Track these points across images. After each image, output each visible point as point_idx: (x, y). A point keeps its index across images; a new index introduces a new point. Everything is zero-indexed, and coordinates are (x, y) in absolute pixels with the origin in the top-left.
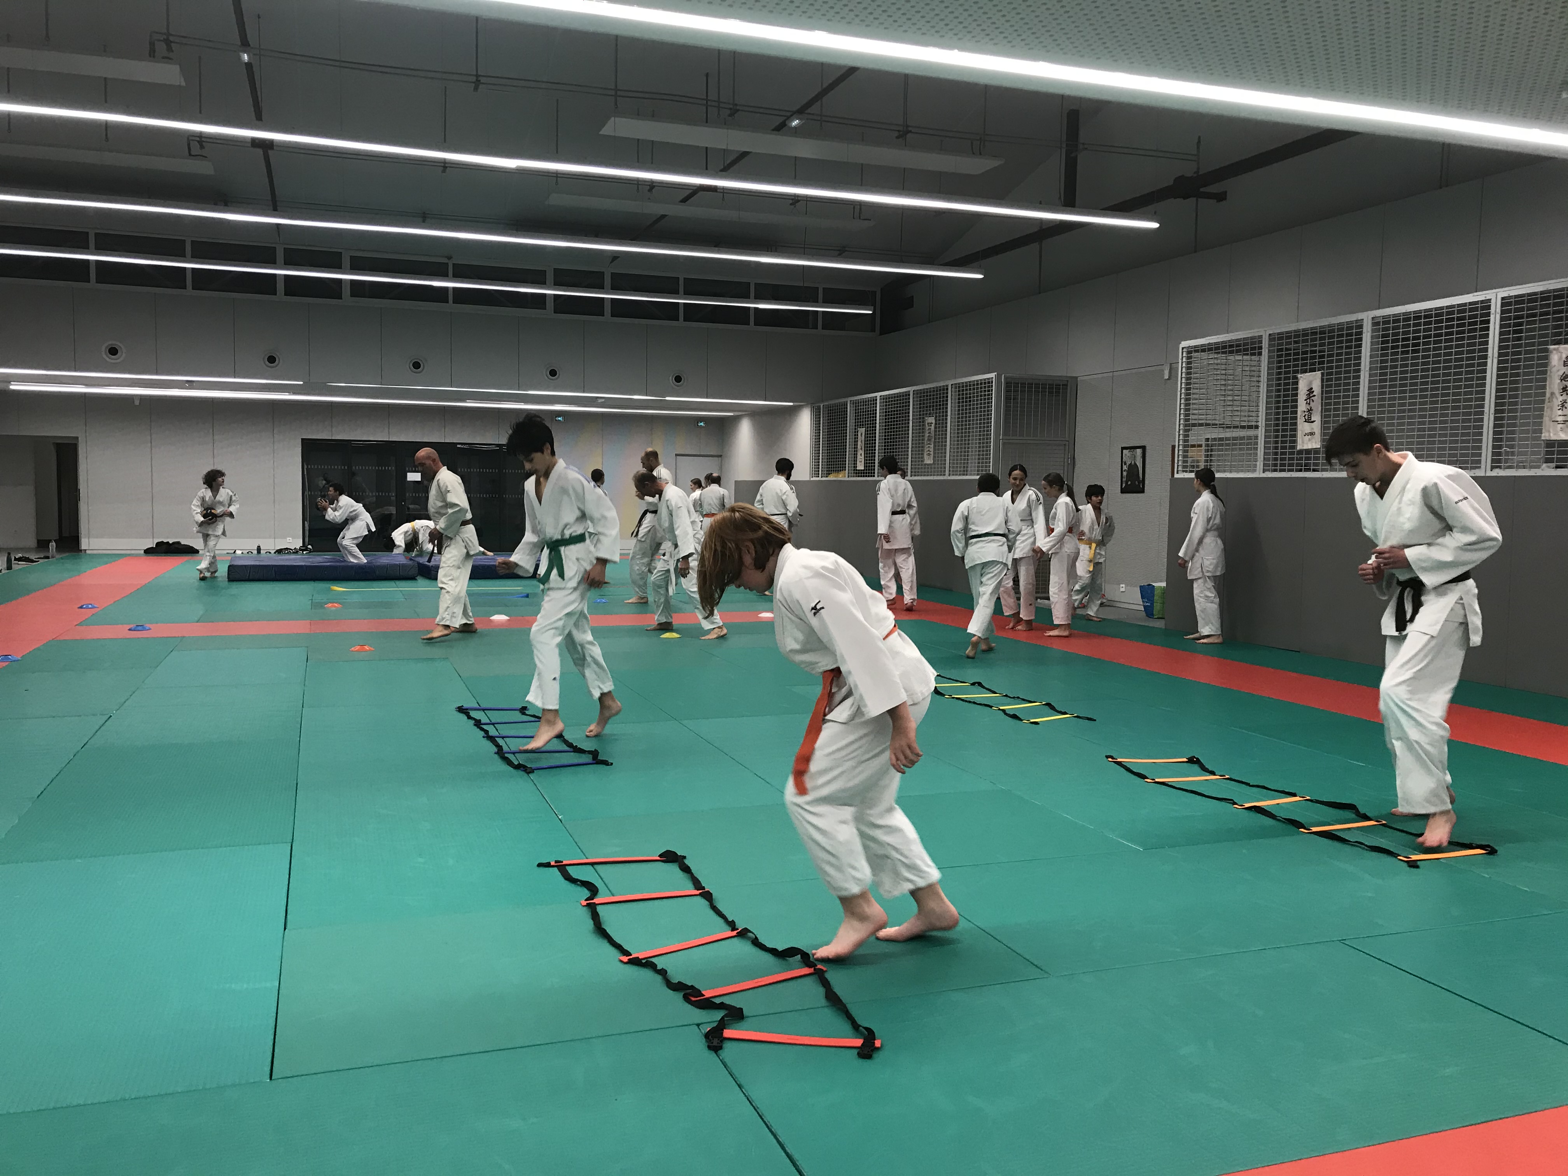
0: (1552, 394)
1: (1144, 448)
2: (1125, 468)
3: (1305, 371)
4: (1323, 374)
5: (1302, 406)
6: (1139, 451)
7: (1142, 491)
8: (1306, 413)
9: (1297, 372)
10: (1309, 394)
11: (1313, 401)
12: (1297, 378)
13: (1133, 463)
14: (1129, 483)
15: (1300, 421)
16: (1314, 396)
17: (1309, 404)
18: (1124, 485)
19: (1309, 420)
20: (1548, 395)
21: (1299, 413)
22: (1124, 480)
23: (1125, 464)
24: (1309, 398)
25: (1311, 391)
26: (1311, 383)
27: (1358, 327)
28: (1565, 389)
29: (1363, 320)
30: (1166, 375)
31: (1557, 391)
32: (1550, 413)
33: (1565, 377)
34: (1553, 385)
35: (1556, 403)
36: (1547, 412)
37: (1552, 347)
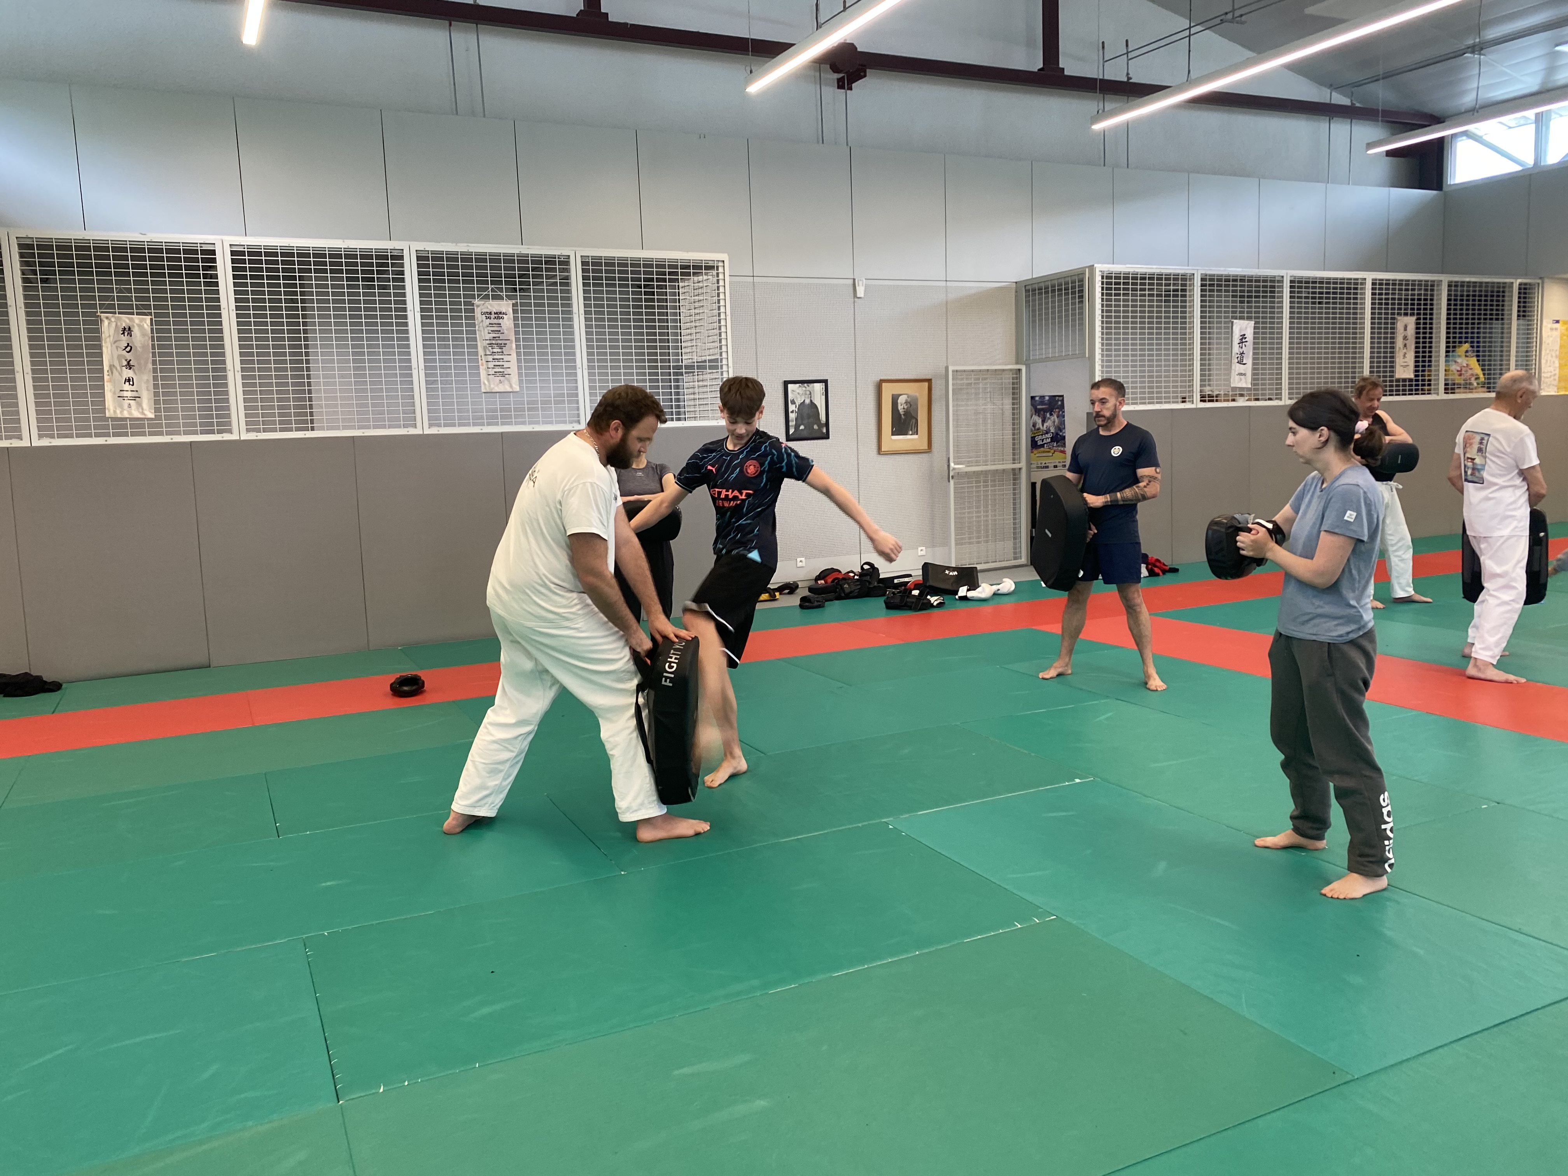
0: (1400, 348)
1: (825, 382)
2: (792, 407)
3: (1237, 319)
4: (1255, 323)
5: (1236, 349)
6: (819, 387)
7: (826, 436)
8: (1239, 355)
9: (1231, 317)
10: (1242, 339)
11: (1245, 345)
12: (1230, 323)
13: (808, 401)
14: (802, 427)
16: (1247, 341)
17: (1242, 348)
18: (792, 431)
19: (1241, 362)
20: (1397, 349)
21: (1233, 354)
22: (792, 423)
23: (793, 402)
24: (1242, 343)
25: (1243, 336)
26: (1244, 329)
27: (1279, 281)
28: (1405, 345)
29: (1283, 277)
30: (861, 292)
31: (1402, 347)
32: (1399, 360)
33: (1405, 338)
34: (1399, 342)
35: (1401, 354)
36: (1397, 360)
37: (1399, 318)
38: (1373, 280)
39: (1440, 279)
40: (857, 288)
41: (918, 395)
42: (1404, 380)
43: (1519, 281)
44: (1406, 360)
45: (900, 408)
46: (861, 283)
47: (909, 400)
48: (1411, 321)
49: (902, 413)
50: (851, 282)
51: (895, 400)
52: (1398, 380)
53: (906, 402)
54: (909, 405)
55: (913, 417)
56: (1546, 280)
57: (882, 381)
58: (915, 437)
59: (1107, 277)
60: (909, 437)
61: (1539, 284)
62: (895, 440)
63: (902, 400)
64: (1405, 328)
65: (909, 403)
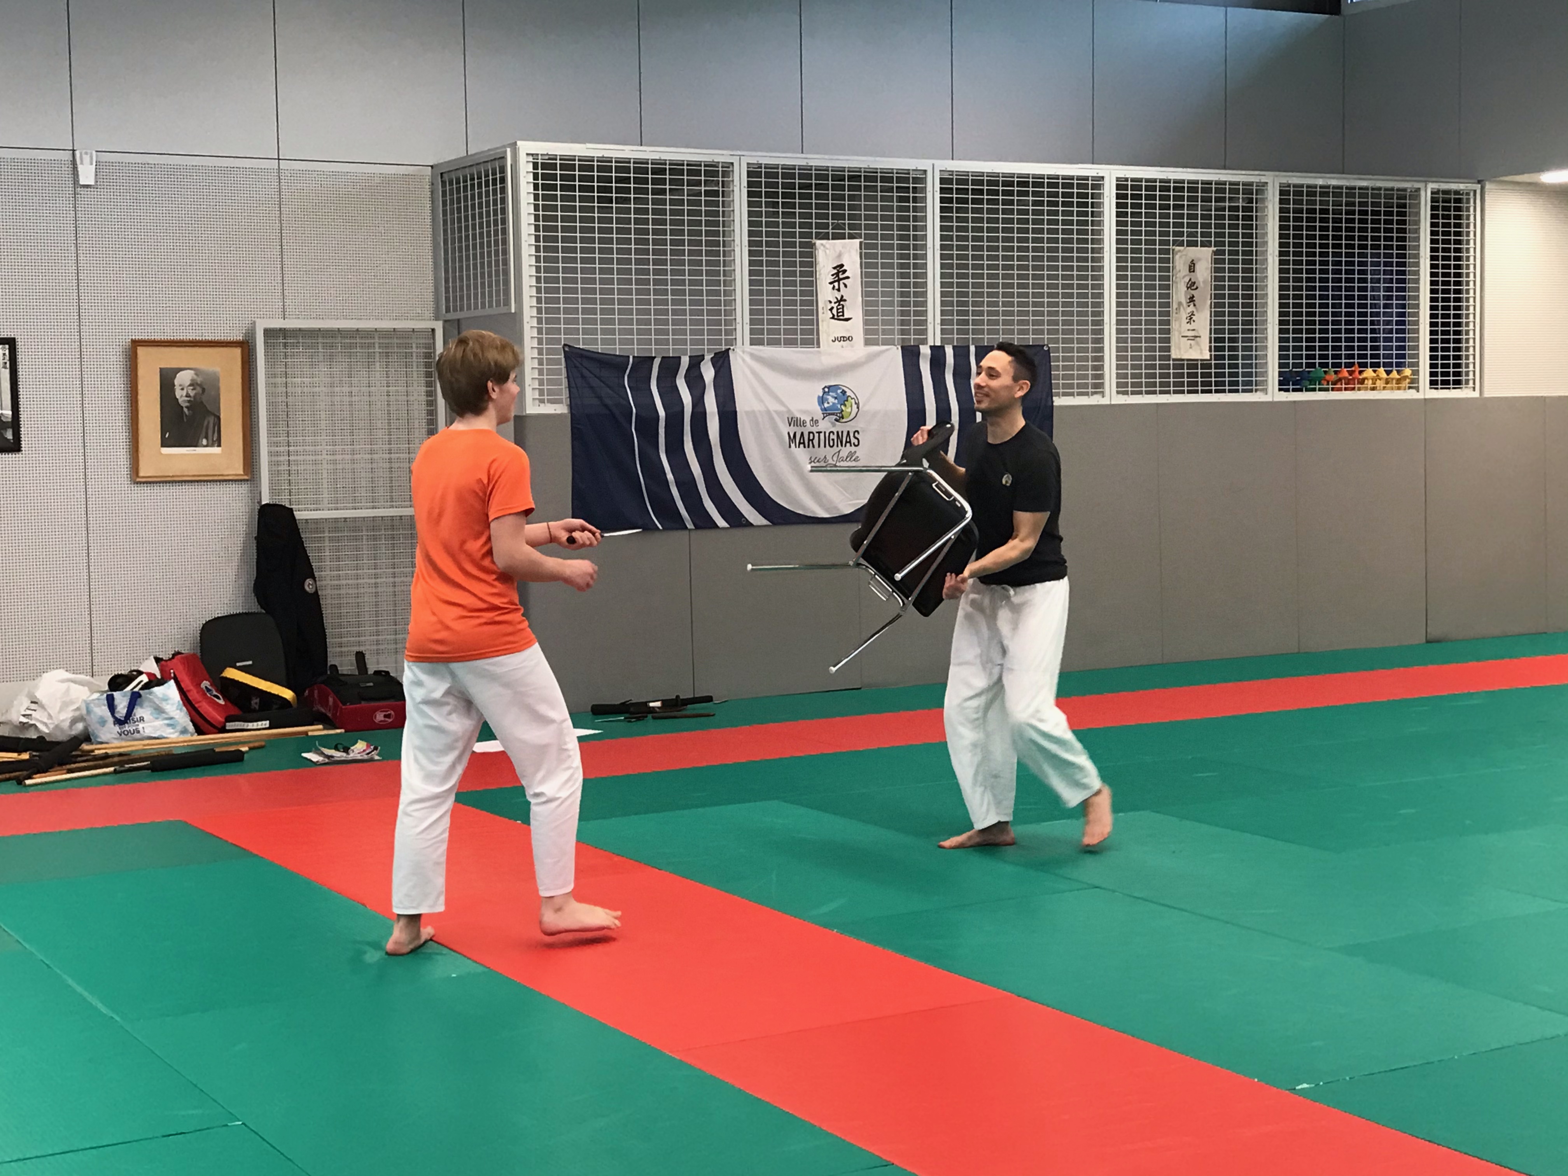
0: (1180, 304)
1: (10, 343)
3: (826, 237)
4: (860, 245)
5: (826, 293)
8: (833, 305)
9: (811, 236)
10: (837, 274)
11: (846, 286)
12: (812, 246)
15: (824, 316)
16: (848, 278)
17: (839, 290)
19: (839, 316)
20: (1175, 306)
21: (821, 305)
24: (839, 281)
25: (840, 269)
26: (840, 256)
27: (916, 180)
28: (1192, 299)
29: (925, 171)
30: (87, 176)
31: (1184, 301)
32: (1179, 327)
33: (1191, 285)
34: (1179, 293)
35: (1184, 315)
36: (1174, 326)
37: (1177, 248)
38: (1118, 179)
39: (1264, 179)
40: (80, 168)
41: (217, 369)
42: (1193, 364)
43: (1431, 186)
44: (1193, 326)
45: (180, 394)
46: (86, 159)
47: (199, 380)
48: (1204, 255)
49: (184, 405)
50: (67, 156)
51: (167, 379)
52: (1179, 364)
53: (193, 384)
54: (199, 389)
55: (209, 413)
56: (1488, 186)
57: (136, 343)
58: (216, 450)
59: (545, 166)
60: (199, 450)
61: (1475, 191)
62: (169, 456)
63: (183, 379)
64: (1192, 268)
65: (200, 385)
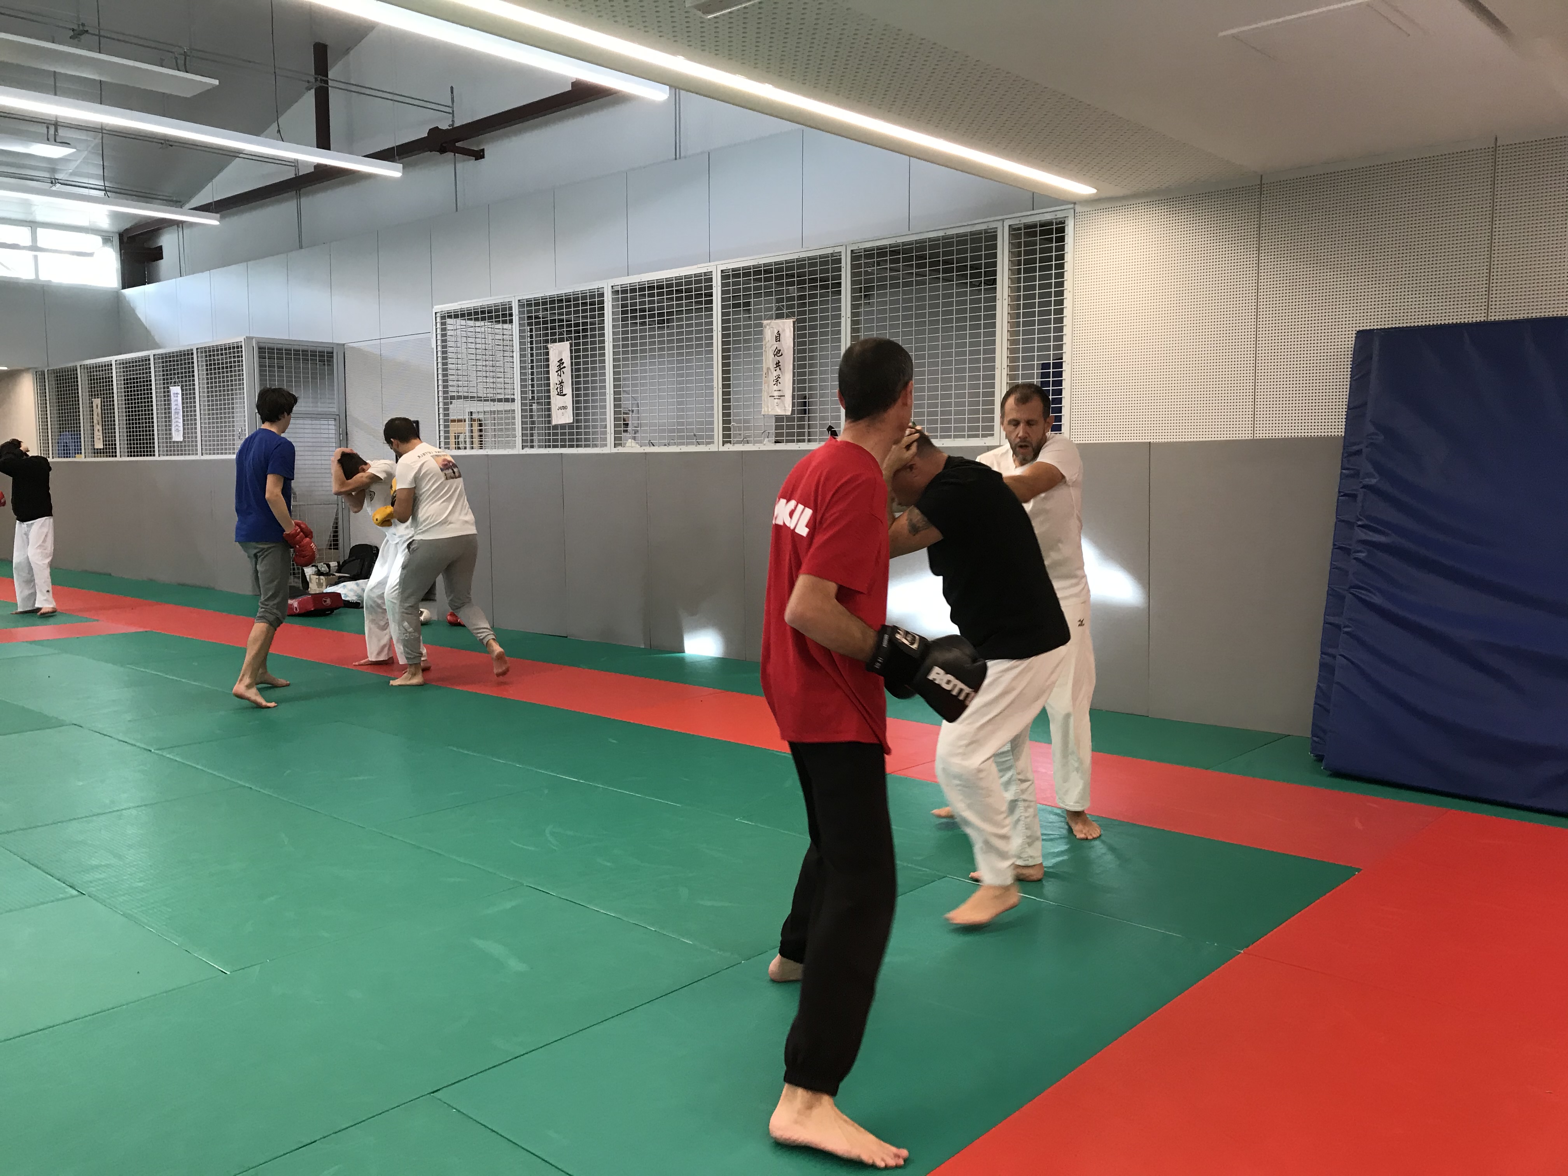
0: (768, 369)
3: (554, 341)
4: (571, 346)
5: (554, 378)
8: (558, 386)
9: (547, 341)
10: (559, 365)
11: (564, 373)
12: (548, 348)
15: (553, 393)
16: (564, 367)
17: (561, 376)
19: (562, 395)
20: (765, 370)
21: (552, 386)
24: (560, 370)
25: (561, 362)
26: (560, 353)
27: (599, 295)
28: (778, 364)
29: (604, 288)
31: (772, 366)
32: (769, 387)
33: (778, 353)
34: (769, 360)
35: (772, 378)
36: (765, 387)
37: (765, 322)
42: (779, 418)
44: (779, 387)
48: (787, 326)
64: (778, 338)
